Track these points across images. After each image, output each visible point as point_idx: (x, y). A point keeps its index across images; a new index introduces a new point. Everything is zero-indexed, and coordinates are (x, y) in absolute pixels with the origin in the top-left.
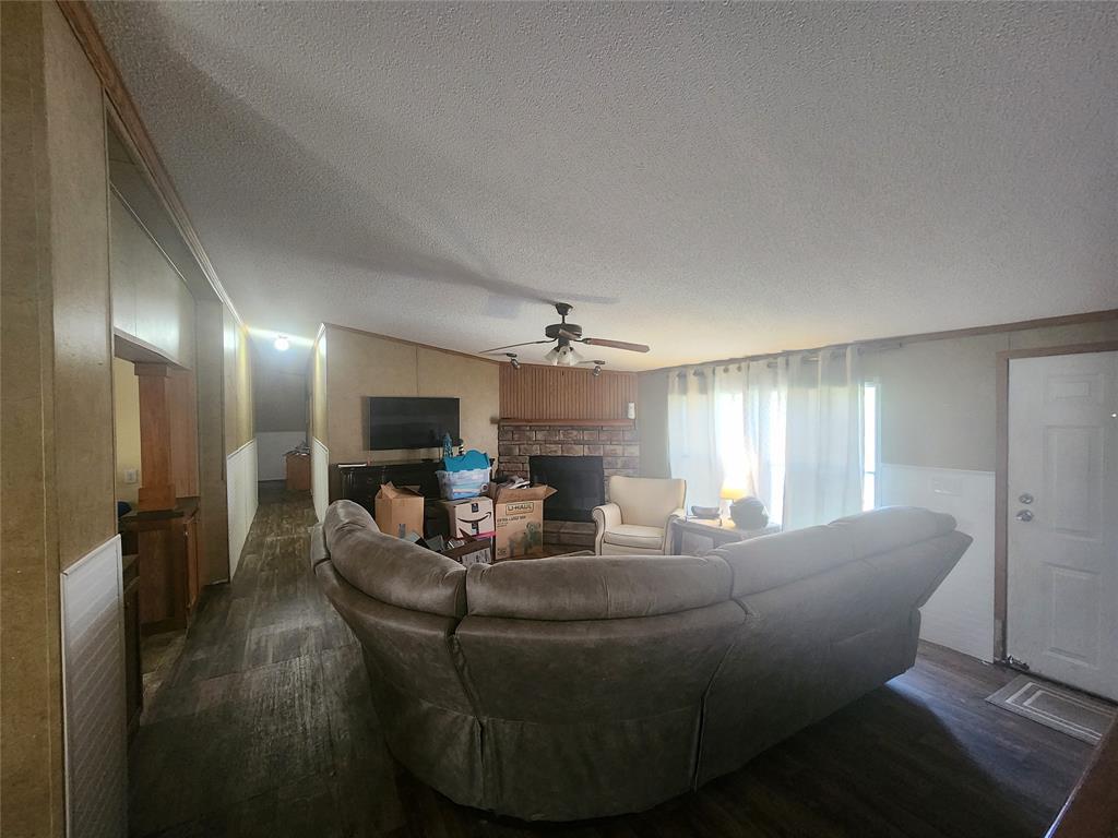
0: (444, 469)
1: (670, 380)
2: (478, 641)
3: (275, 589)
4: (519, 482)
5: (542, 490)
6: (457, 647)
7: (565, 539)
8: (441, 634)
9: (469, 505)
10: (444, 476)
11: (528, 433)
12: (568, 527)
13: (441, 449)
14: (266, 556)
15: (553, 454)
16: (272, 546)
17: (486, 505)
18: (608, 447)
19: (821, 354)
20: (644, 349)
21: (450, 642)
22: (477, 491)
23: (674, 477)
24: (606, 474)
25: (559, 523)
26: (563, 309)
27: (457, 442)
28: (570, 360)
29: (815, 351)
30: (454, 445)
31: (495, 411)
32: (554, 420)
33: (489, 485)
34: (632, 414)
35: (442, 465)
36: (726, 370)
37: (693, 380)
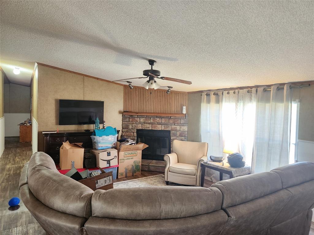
0: (95, 135)
1: (202, 97)
2: (95, 230)
3: (8, 192)
4: (131, 141)
5: (142, 146)
6: (85, 233)
7: (152, 169)
8: (77, 227)
9: (106, 153)
10: (94, 139)
11: (136, 119)
12: (153, 163)
13: (94, 125)
14: (6, 175)
15: (148, 129)
16: (9, 170)
17: (114, 152)
18: (173, 126)
19: (272, 87)
20: (189, 83)
21: (82, 231)
22: (111, 146)
23: (203, 141)
24: (171, 139)
25: (149, 161)
26: (152, 62)
27: (102, 122)
28: (154, 86)
29: (269, 86)
30: (100, 123)
31: (121, 108)
32: (148, 113)
33: (117, 143)
34: (184, 112)
35: (94, 133)
36: (228, 93)
37: (213, 97)
